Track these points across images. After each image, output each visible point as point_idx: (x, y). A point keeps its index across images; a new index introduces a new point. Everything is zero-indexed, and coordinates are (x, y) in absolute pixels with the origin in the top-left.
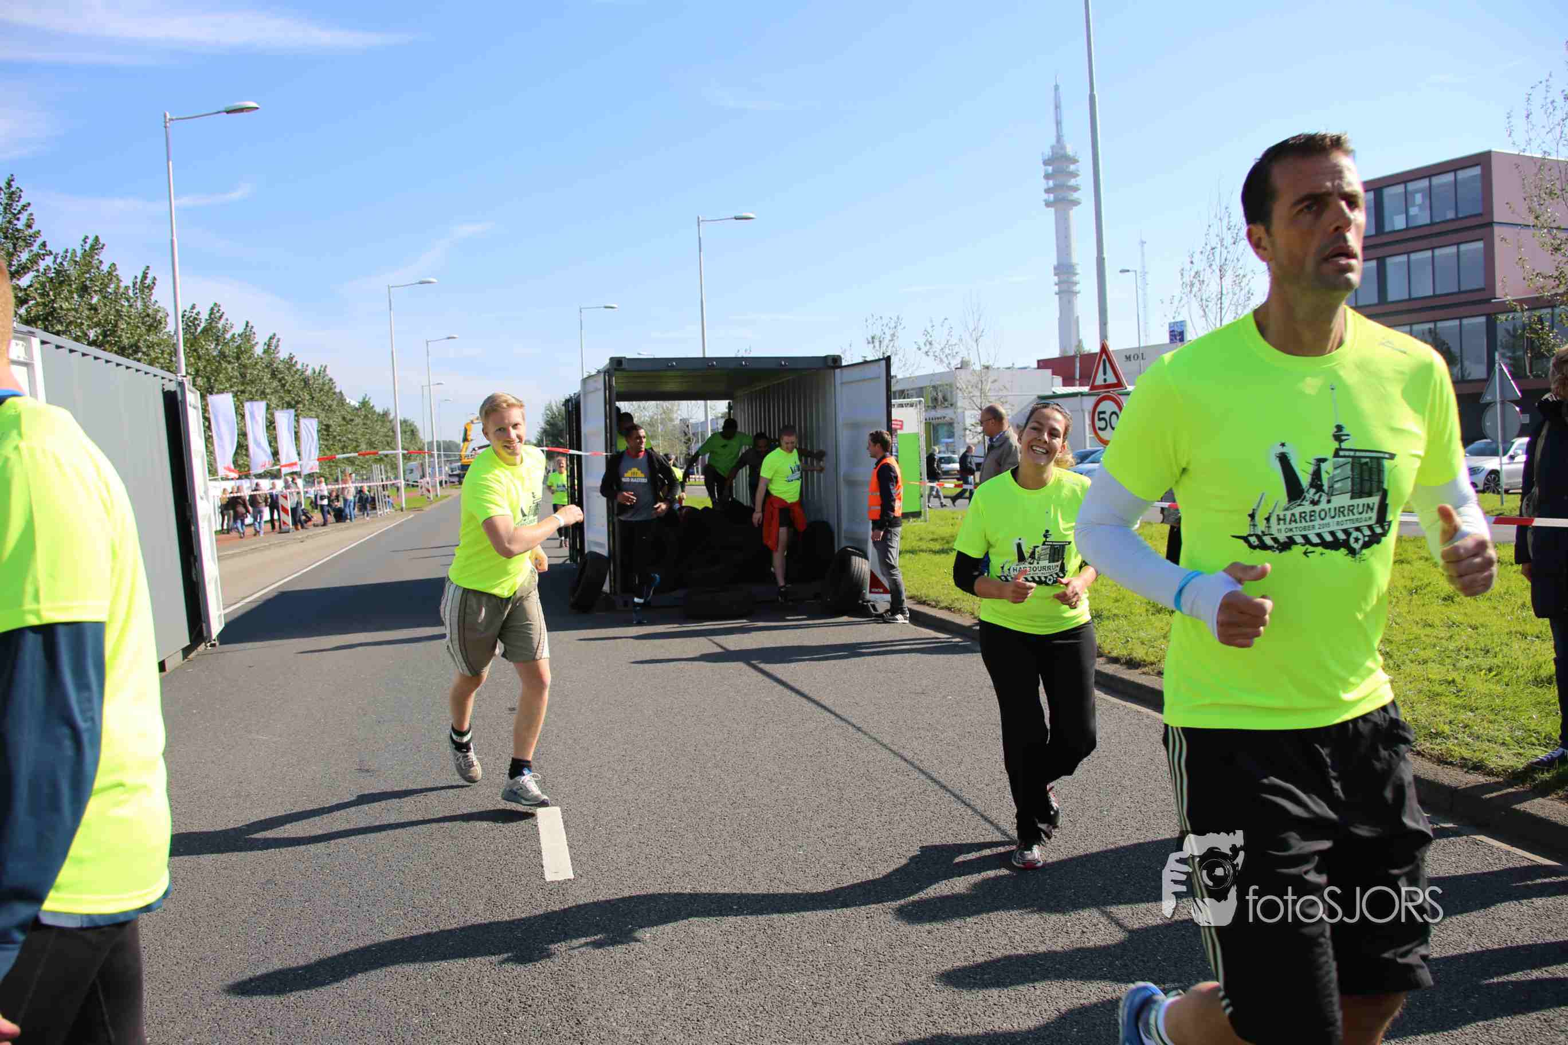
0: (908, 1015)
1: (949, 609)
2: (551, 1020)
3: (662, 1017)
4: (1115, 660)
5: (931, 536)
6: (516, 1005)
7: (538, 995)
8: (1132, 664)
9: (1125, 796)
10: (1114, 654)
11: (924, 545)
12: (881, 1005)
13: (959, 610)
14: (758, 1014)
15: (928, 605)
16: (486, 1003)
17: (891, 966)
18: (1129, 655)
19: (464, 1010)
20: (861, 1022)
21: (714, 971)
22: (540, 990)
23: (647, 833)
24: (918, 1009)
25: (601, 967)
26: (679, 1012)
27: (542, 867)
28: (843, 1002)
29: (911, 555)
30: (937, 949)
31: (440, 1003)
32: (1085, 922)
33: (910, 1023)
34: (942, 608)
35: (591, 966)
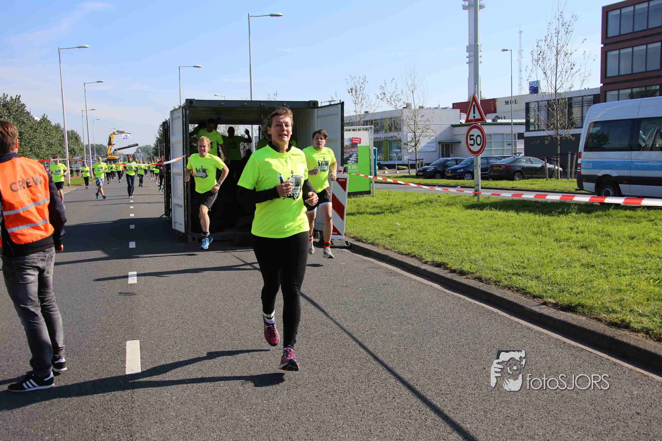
0: (296, 431)
1: (373, 244)
2: (118, 435)
3: (173, 432)
4: (453, 271)
5: (373, 205)
6: (101, 429)
7: (113, 424)
8: (462, 273)
9: (437, 338)
10: (453, 268)
11: (368, 210)
12: (284, 427)
13: (378, 245)
14: (222, 431)
15: (362, 242)
16: (85, 429)
17: (294, 410)
18: (461, 268)
19: (73, 432)
20: (272, 434)
21: (205, 412)
22: (114, 422)
23: (183, 352)
24: (302, 428)
25: (147, 412)
26: (183, 430)
27: (125, 368)
28: (265, 426)
29: (360, 215)
30: (318, 404)
31: (61, 430)
32: (396, 394)
33: (296, 434)
34: (369, 244)
35: (142, 411)
